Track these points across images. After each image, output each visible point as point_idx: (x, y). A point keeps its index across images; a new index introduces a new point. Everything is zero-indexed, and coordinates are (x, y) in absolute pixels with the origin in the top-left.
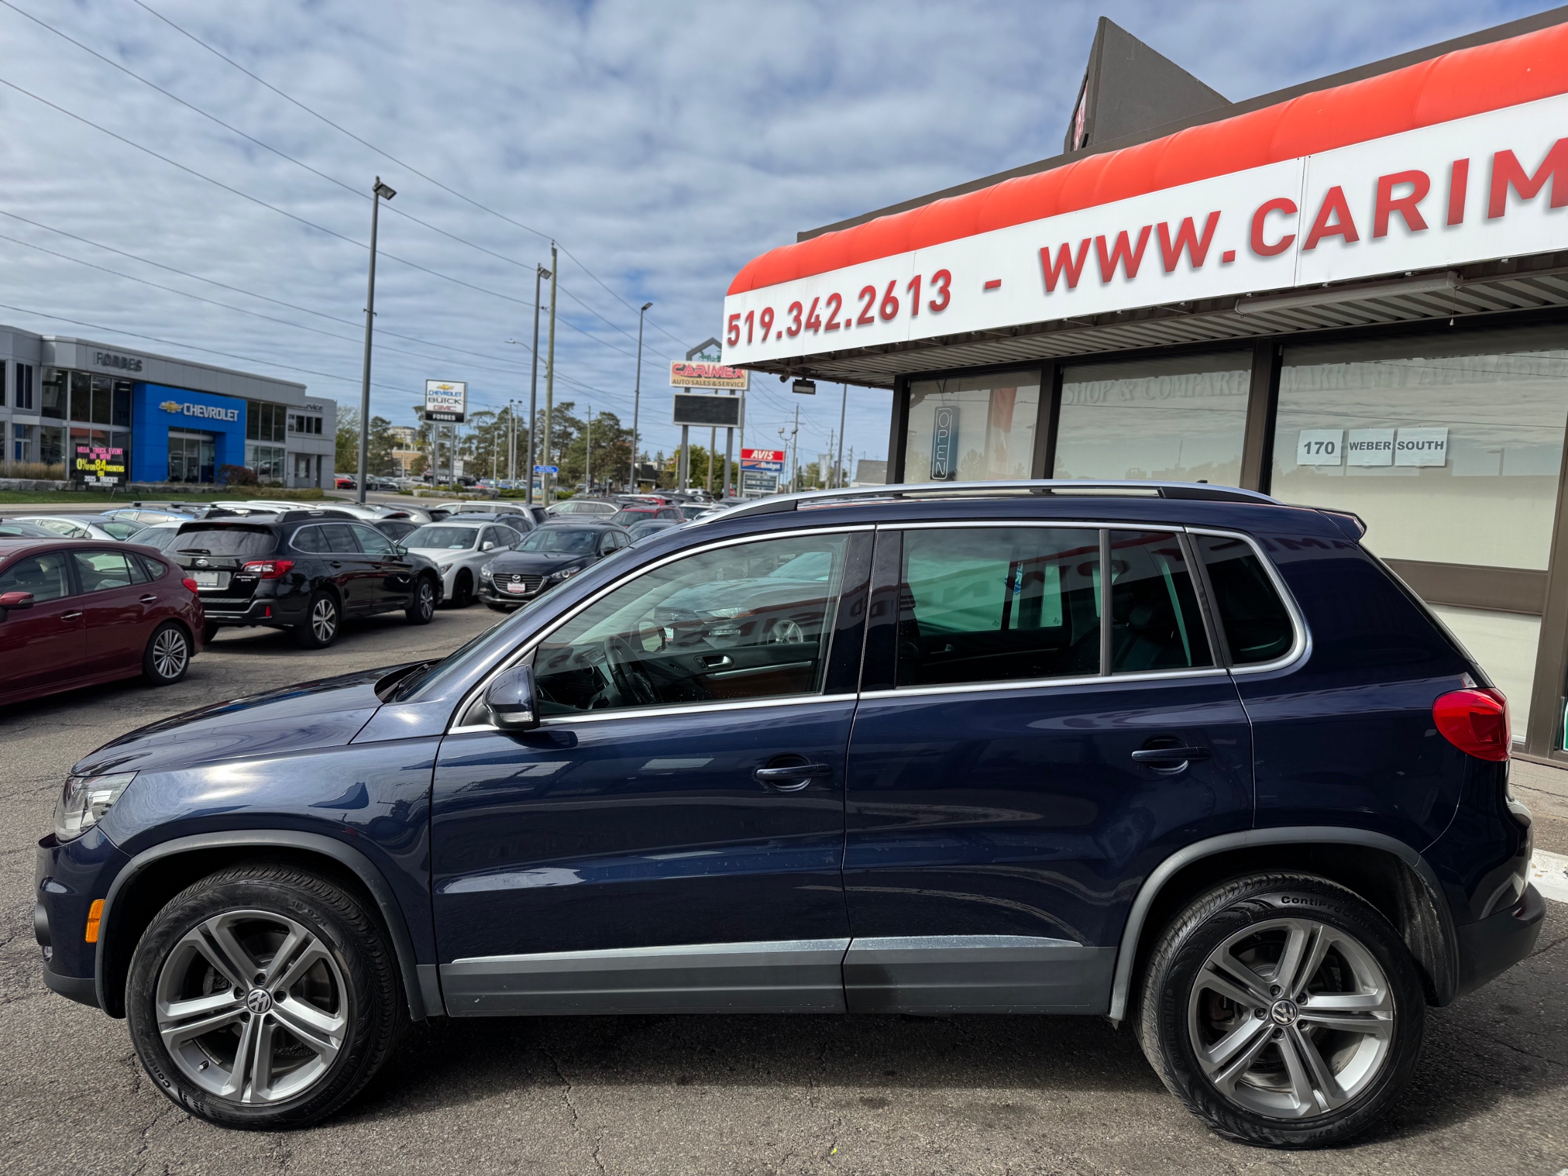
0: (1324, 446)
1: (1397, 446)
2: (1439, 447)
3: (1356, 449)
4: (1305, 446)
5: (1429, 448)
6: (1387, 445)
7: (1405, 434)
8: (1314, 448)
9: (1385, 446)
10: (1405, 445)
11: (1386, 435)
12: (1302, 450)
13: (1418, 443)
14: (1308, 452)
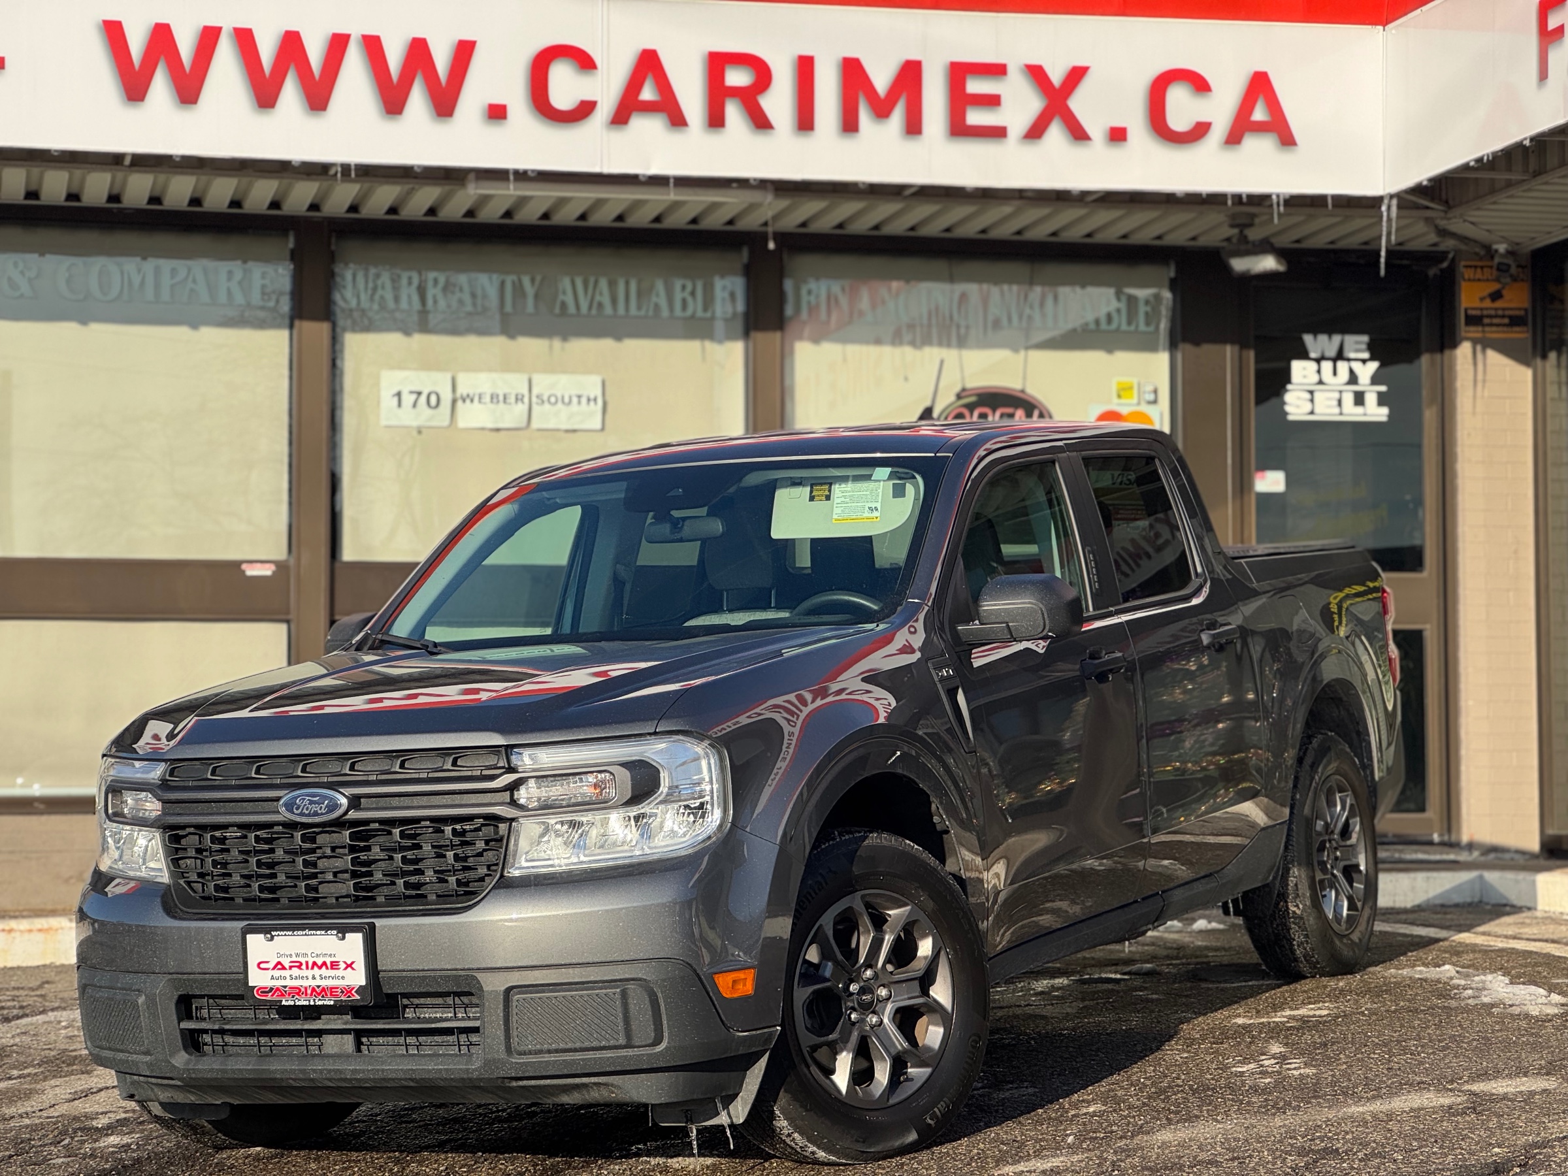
0: (423, 398)
1: (534, 399)
2: (592, 403)
3: (472, 401)
4: (394, 396)
5: (579, 403)
6: (519, 399)
7: (544, 383)
8: (408, 399)
9: (517, 399)
10: (545, 398)
11: (515, 383)
12: (389, 402)
13: (563, 398)
14: (400, 405)
